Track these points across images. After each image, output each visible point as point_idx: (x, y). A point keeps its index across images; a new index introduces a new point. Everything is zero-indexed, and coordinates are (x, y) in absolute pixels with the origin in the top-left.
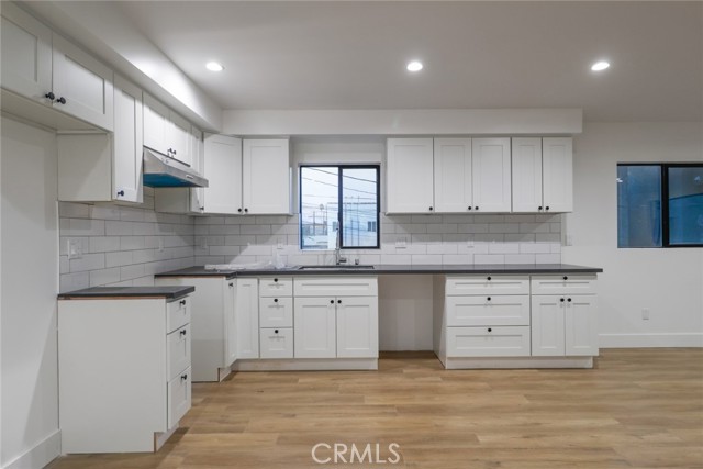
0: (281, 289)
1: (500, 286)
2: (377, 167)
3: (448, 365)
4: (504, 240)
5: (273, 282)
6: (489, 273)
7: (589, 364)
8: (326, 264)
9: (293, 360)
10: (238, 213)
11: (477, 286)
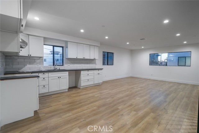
0: (45, 75)
1: (90, 72)
2: (63, 47)
3: (81, 88)
4: (87, 64)
5: (43, 74)
6: (88, 70)
7: (101, 84)
8: (51, 69)
9: (49, 92)
10: (28, 56)
11: (86, 72)
